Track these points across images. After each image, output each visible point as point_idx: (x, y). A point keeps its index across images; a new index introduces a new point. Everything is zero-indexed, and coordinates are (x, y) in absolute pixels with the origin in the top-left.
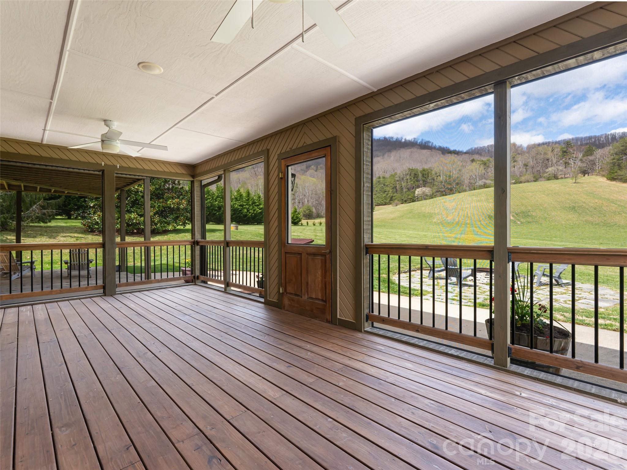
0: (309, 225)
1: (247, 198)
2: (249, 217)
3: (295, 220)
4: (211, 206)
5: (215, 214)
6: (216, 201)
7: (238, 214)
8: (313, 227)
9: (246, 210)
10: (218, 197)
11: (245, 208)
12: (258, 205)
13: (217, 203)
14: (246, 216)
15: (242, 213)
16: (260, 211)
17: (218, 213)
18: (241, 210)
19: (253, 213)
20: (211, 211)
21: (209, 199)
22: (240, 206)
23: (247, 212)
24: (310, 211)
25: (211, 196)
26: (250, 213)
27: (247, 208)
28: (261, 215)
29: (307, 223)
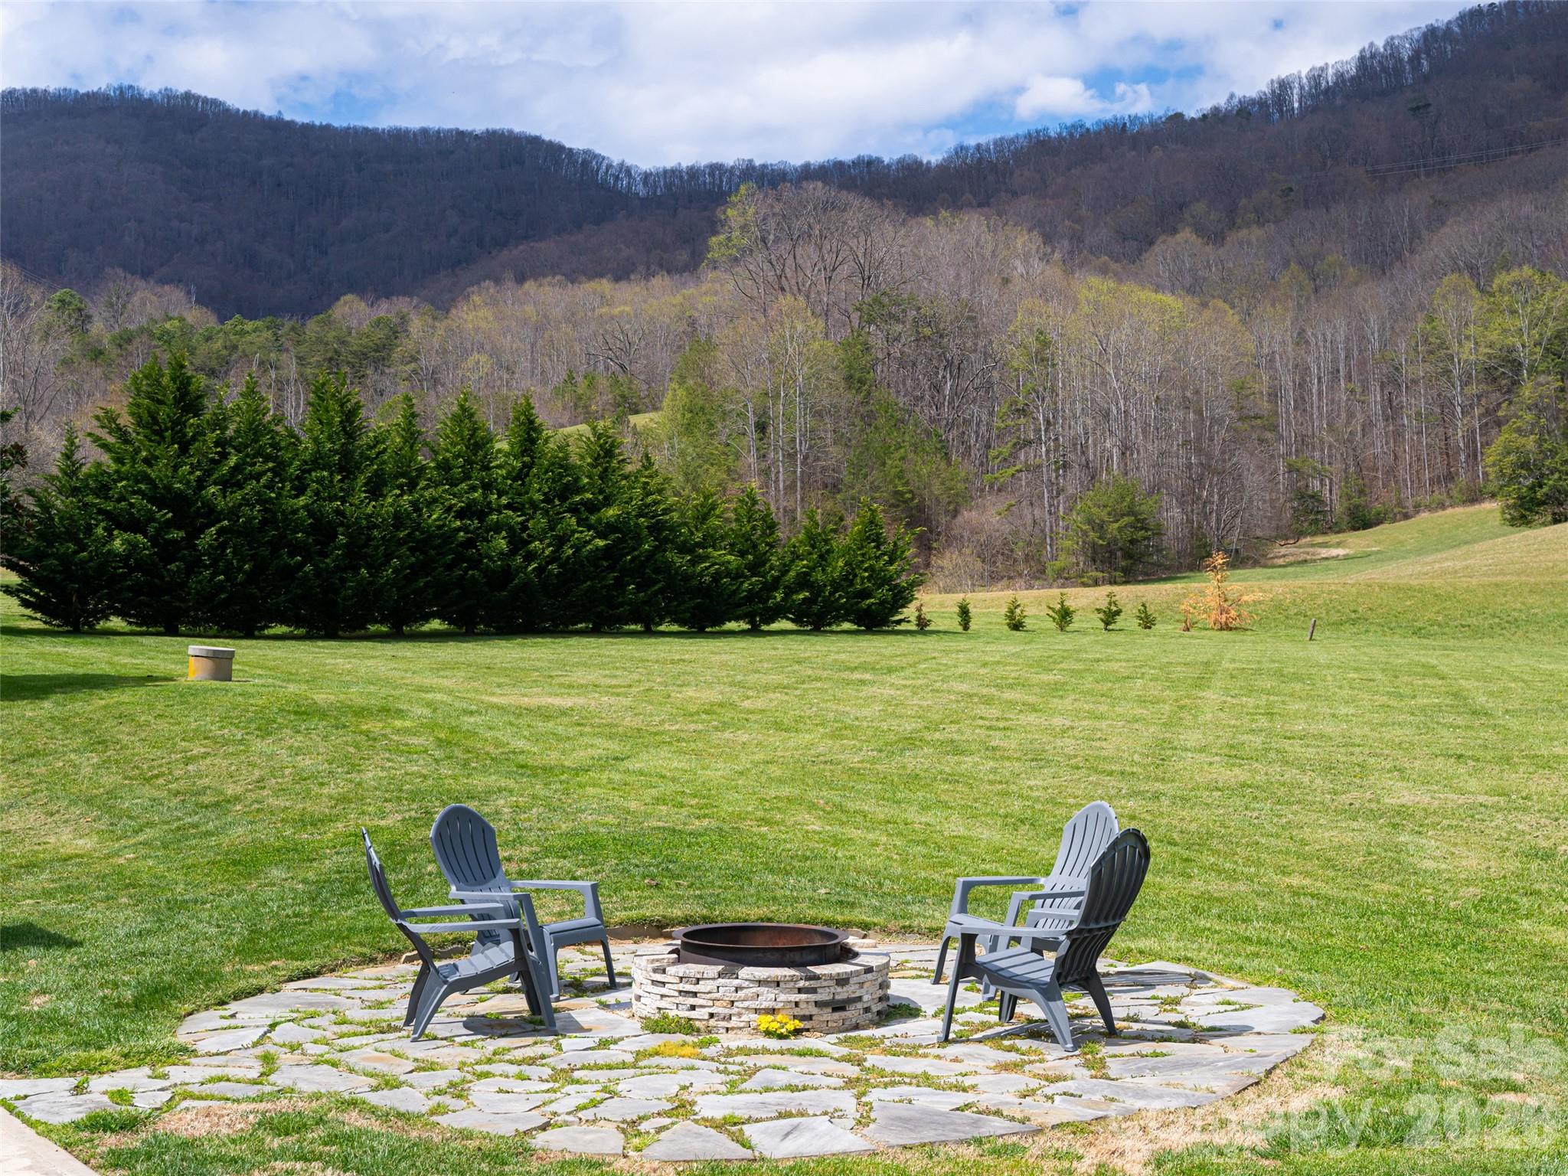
0: (973, 625)
1: (518, 464)
2: (526, 585)
3: (865, 594)
4: (264, 522)
5: (289, 573)
6: (300, 491)
7: (449, 567)
8: (1014, 644)
9: (501, 543)
10: (317, 461)
11: (497, 528)
12: (592, 507)
13: (302, 501)
14: (506, 575)
15: (476, 563)
16: (601, 543)
17: (308, 568)
18: (470, 543)
19: (552, 559)
20: (265, 552)
21: (257, 477)
22: (461, 514)
23: (513, 552)
24: (1141, 524)
25: (267, 458)
26: (530, 557)
27: (511, 529)
28: (612, 568)
29: (964, 613)
